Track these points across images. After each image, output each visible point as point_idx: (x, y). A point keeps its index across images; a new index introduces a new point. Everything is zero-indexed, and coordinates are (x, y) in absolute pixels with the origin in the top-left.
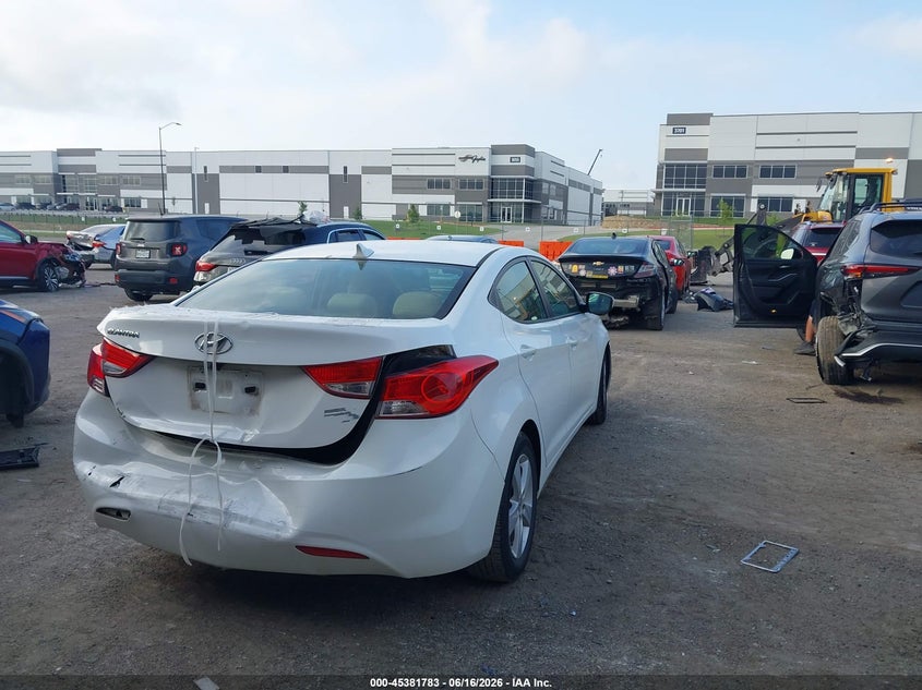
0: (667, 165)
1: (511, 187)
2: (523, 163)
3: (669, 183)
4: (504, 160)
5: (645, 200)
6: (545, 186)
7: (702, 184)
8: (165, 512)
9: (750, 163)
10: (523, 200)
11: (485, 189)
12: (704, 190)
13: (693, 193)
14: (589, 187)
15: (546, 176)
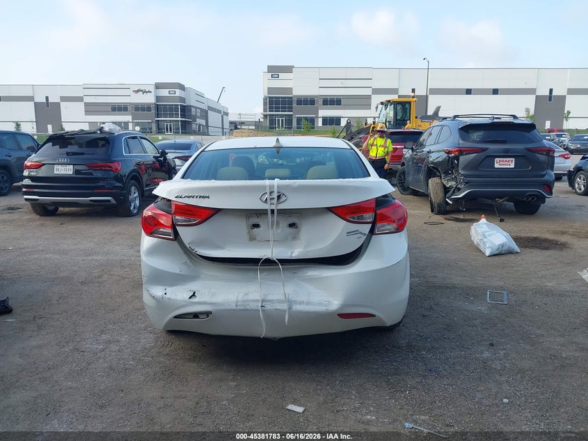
0: (269, 98)
1: (171, 110)
2: (177, 94)
3: (271, 109)
4: (164, 93)
5: (253, 120)
6: (193, 110)
7: (290, 109)
8: (242, 308)
9: (317, 96)
10: (180, 119)
11: (153, 111)
12: (292, 113)
13: (286, 115)
14: (221, 111)
15: (193, 103)
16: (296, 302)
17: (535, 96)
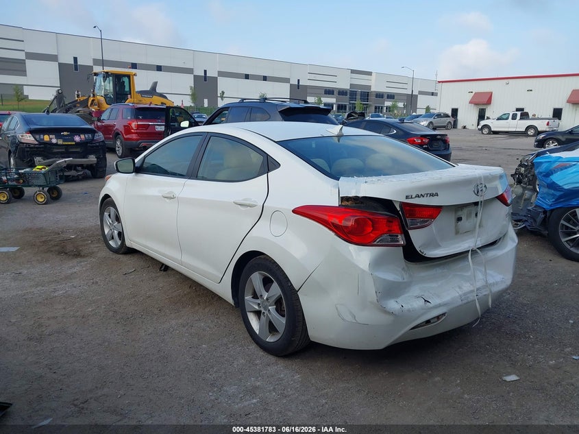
8: (465, 301)
16: (493, 284)
17: (92, 65)
